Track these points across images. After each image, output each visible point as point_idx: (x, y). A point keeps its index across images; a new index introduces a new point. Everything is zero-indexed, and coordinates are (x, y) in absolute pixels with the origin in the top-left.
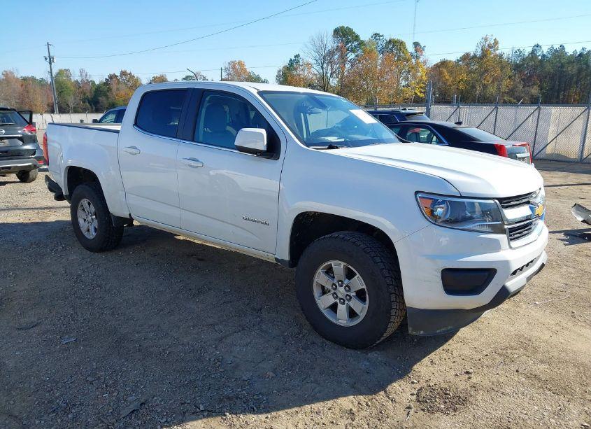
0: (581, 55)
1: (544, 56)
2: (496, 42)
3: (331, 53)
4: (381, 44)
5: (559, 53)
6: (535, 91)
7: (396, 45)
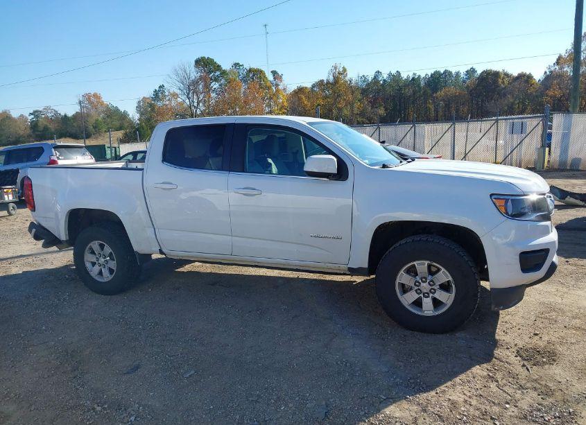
0: (413, 79)
1: (384, 80)
2: (345, 70)
3: (195, 83)
4: (243, 73)
5: (396, 78)
6: (382, 111)
7: (256, 74)
